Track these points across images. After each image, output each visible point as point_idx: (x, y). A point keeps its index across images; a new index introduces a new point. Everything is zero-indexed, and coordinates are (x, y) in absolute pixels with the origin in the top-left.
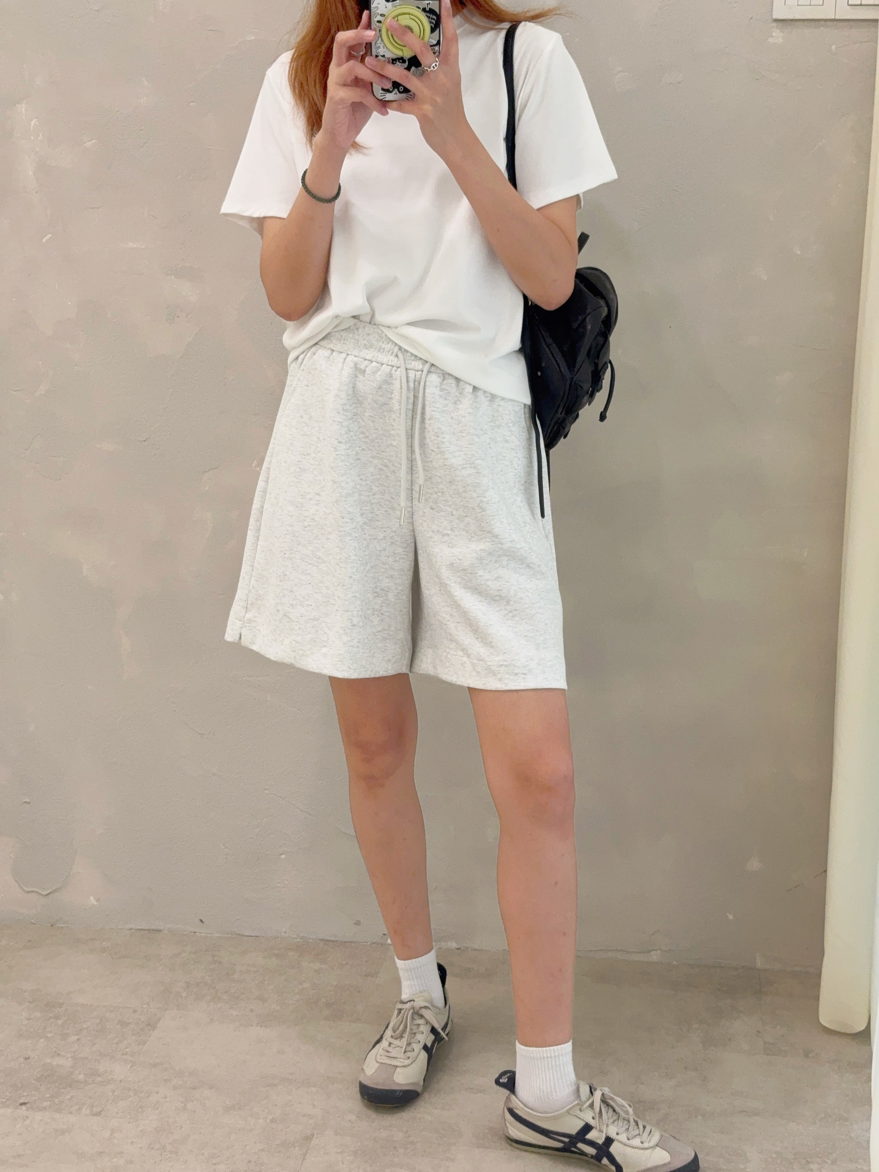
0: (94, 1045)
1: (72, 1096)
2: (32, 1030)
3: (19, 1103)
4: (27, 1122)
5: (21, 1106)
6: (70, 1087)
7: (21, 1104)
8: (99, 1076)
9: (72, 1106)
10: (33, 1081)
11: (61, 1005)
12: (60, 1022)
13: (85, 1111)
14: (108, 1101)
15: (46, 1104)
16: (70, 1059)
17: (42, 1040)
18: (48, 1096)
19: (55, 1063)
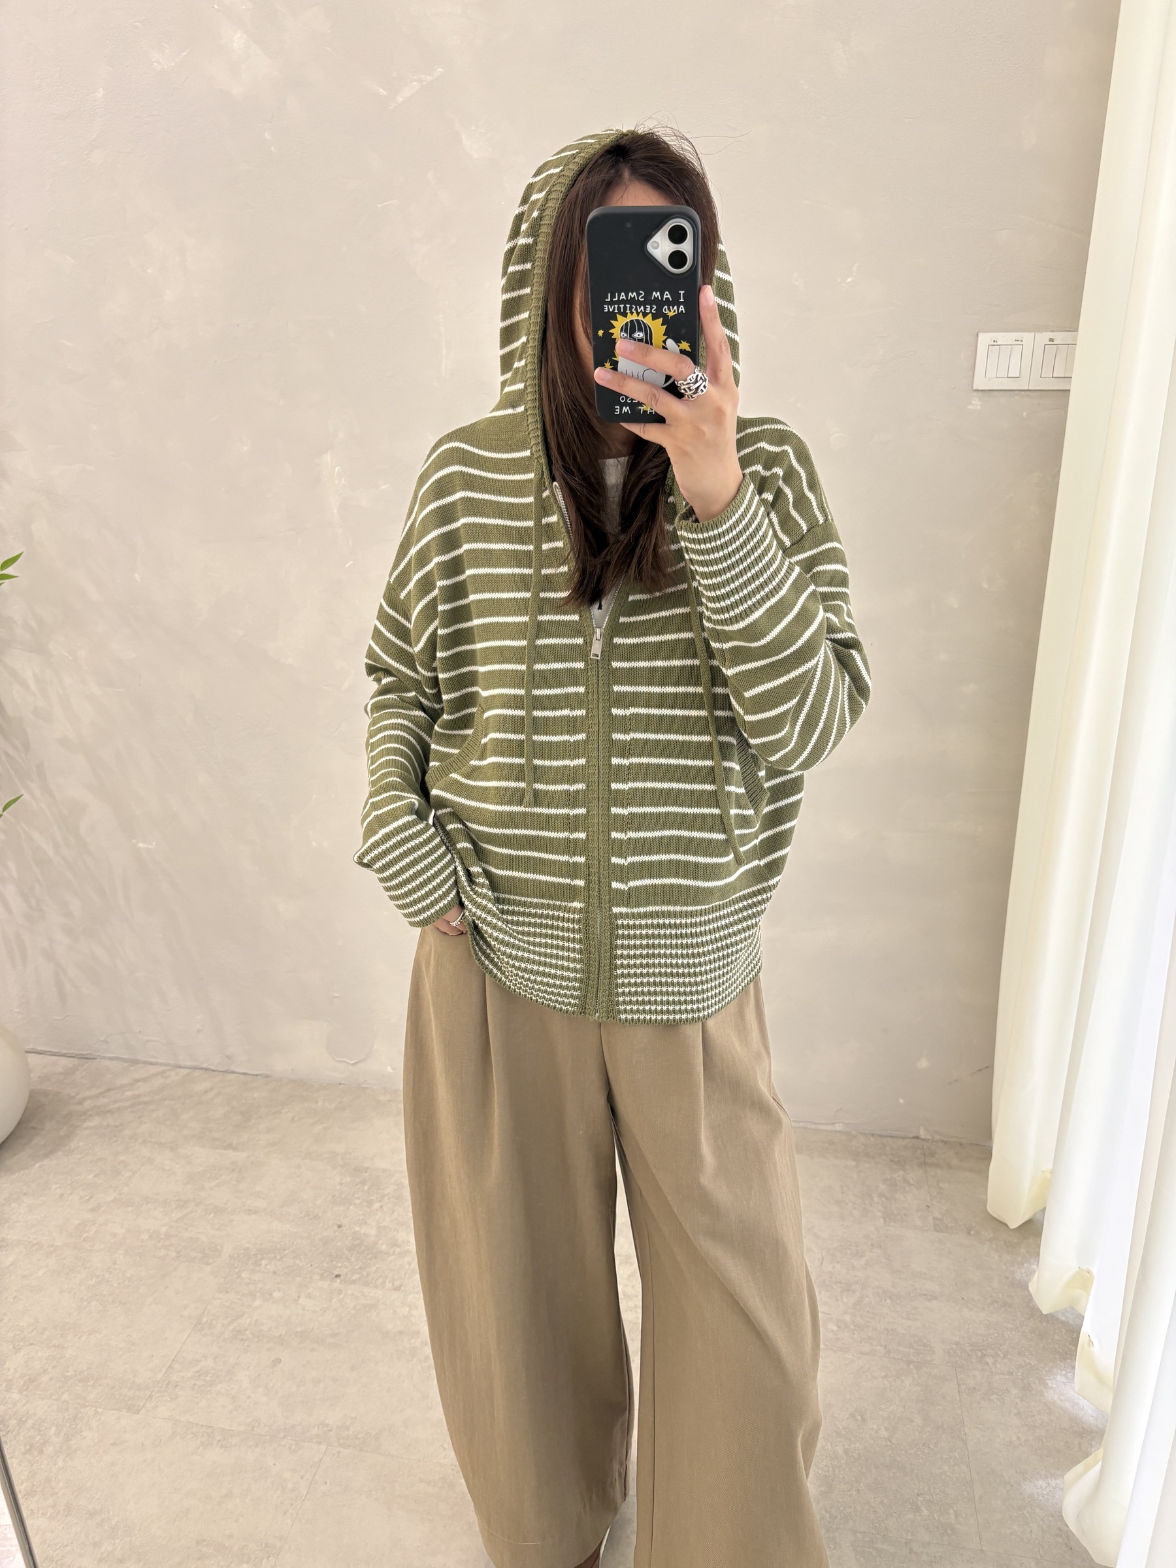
0: (393, 1212)
1: (378, 1268)
2: (343, 1196)
3: (335, 1275)
4: (341, 1296)
5: (335, 1279)
6: (376, 1258)
7: (336, 1276)
8: (398, 1246)
9: (377, 1279)
10: (347, 1252)
11: (366, 1170)
12: (366, 1188)
13: (389, 1285)
14: (405, 1274)
15: (356, 1276)
16: (375, 1228)
17: (352, 1207)
18: (358, 1267)
19: (363, 1231)
